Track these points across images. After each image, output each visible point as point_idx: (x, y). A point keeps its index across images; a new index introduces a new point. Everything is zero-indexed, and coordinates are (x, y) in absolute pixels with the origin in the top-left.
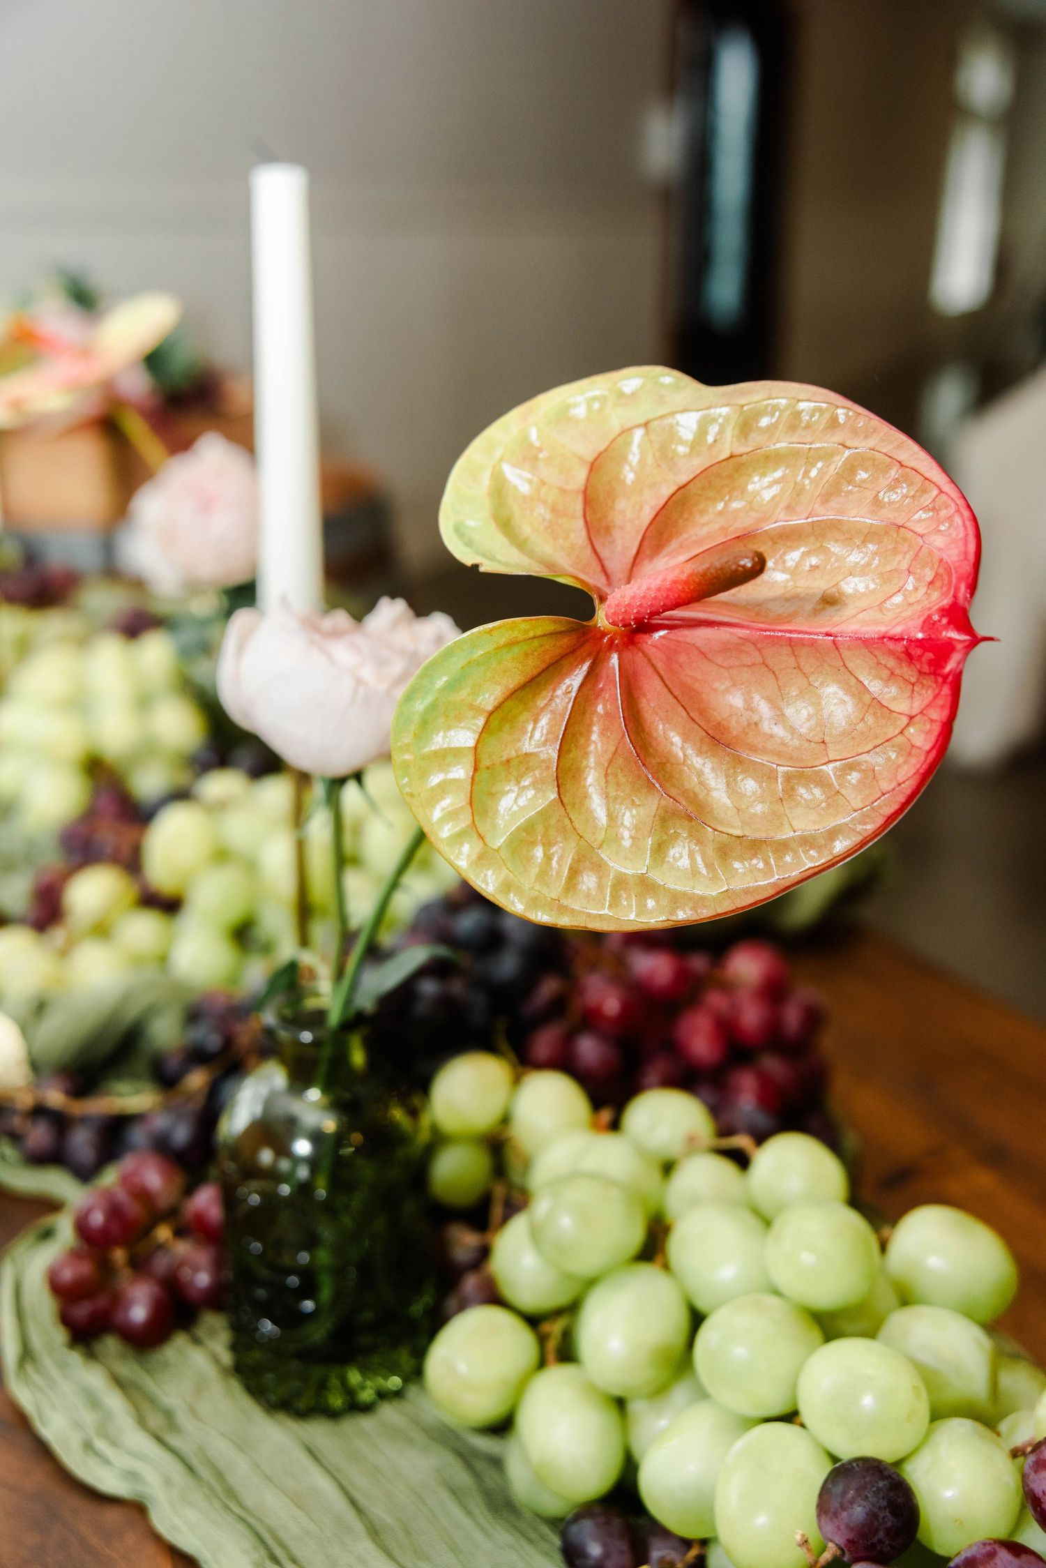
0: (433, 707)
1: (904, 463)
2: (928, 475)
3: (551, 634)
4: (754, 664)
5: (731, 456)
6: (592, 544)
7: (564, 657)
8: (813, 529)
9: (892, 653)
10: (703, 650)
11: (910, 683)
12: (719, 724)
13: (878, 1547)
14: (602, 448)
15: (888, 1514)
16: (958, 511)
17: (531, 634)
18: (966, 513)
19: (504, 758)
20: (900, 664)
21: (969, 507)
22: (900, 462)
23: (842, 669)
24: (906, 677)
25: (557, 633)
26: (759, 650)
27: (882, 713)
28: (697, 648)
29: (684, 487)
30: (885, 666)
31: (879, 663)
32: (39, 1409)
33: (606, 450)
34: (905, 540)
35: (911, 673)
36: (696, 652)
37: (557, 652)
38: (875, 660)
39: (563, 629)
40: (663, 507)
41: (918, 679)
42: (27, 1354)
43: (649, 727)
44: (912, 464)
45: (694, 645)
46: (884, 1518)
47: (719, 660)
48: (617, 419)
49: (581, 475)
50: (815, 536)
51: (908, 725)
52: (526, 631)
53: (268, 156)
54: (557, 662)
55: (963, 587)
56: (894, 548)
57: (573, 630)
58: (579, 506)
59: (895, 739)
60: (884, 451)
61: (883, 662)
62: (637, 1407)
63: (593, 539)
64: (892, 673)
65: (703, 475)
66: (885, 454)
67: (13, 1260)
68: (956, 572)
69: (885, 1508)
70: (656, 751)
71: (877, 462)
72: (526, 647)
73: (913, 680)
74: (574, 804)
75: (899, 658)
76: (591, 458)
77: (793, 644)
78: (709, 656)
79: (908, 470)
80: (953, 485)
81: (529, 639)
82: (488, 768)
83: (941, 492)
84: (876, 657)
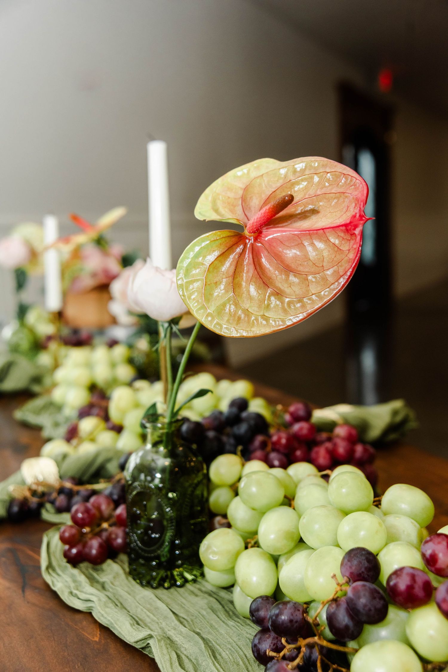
0: (190, 263)
1: (345, 174)
2: (352, 175)
3: (228, 236)
4: (299, 244)
5: (290, 181)
6: (244, 212)
7: (234, 245)
8: (317, 199)
9: (342, 230)
10: (281, 240)
11: (349, 240)
12: (288, 265)
13: (362, 575)
14: (248, 184)
15: (366, 562)
16: (361, 183)
17: (222, 236)
18: (364, 183)
19: (215, 282)
20: (345, 234)
21: (365, 182)
22: (344, 174)
23: (327, 241)
24: (348, 238)
25: (231, 236)
26: (299, 238)
27: (341, 253)
28: (279, 240)
29: (274, 192)
30: (341, 236)
31: (339, 236)
32: (53, 582)
33: (249, 184)
34: (346, 197)
35: (348, 237)
36: (279, 242)
37: (232, 243)
38: (337, 235)
39: (233, 235)
40: (268, 198)
41: (351, 238)
42: (50, 566)
43: (264, 268)
44: (347, 173)
45: (278, 239)
46: (364, 563)
47: (287, 244)
48: (253, 174)
49: (241, 192)
50: (318, 202)
51: (348, 253)
52: (220, 235)
53: (153, 138)
54: (231, 247)
55: (362, 204)
56: (343, 201)
57: (236, 235)
58: (240, 202)
59: (345, 258)
60: (339, 171)
61: (340, 235)
62: (281, 561)
63: (244, 210)
64: (343, 239)
65: (281, 187)
66: (339, 172)
67: (47, 536)
68: (360, 200)
69: (364, 560)
70: (266, 275)
71: (337, 176)
72: (220, 241)
73: (350, 239)
74: (239, 296)
75: (344, 232)
76: (244, 187)
77: (310, 234)
78: (283, 243)
79: (346, 175)
80: (360, 177)
81: (221, 238)
82: (209, 285)
83: (356, 179)
84: (337, 233)
